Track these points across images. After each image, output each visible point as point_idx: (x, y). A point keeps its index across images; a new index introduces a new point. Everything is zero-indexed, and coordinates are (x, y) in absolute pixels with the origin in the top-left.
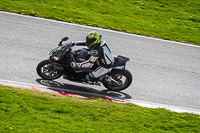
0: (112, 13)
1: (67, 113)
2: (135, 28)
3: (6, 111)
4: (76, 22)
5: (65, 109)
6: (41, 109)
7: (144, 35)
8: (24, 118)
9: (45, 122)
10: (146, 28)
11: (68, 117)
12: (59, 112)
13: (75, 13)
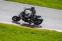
0: (48, 3)
1: (35, 33)
2: (56, 7)
3: (16, 33)
4: (37, 5)
5: (34, 32)
6: (27, 32)
7: (58, 9)
8: (21, 35)
9: (28, 36)
10: (59, 7)
11: (35, 35)
12: (32, 33)
13: (37, 3)
